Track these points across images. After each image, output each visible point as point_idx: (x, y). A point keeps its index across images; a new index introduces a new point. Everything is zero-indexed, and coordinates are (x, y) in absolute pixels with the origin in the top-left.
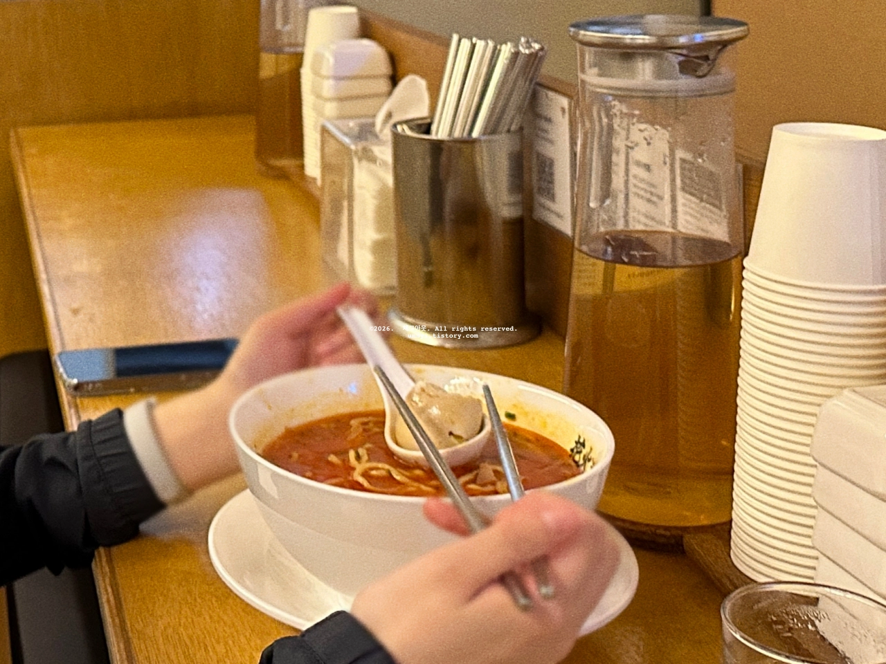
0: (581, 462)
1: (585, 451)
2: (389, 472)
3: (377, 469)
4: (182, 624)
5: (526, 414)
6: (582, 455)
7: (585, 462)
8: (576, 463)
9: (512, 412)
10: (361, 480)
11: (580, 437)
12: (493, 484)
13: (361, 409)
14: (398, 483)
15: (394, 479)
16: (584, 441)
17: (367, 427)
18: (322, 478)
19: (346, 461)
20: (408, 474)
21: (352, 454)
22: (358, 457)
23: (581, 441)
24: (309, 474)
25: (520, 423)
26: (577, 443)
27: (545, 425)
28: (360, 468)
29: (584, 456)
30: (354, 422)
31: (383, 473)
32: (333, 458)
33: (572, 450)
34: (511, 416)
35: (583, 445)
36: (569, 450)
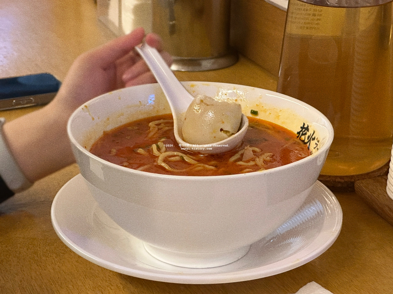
0: (306, 141)
1: (308, 134)
2: (182, 157)
3: (175, 156)
4: (33, 278)
5: (265, 111)
6: (307, 136)
7: (310, 141)
8: (303, 141)
9: (255, 110)
10: (163, 164)
11: (304, 124)
12: (254, 160)
13: (154, 114)
14: (189, 164)
15: (186, 162)
16: (308, 126)
17: (160, 127)
18: (136, 166)
19: (150, 152)
20: (194, 158)
21: (154, 147)
22: (159, 149)
23: (306, 126)
24: (125, 164)
25: (261, 117)
26: (302, 128)
27: (278, 117)
28: (162, 156)
29: (309, 137)
30: (151, 124)
31: (177, 158)
32: (141, 151)
33: (299, 133)
34: (254, 113)
35: (307, 129)
36: (296, 133)
